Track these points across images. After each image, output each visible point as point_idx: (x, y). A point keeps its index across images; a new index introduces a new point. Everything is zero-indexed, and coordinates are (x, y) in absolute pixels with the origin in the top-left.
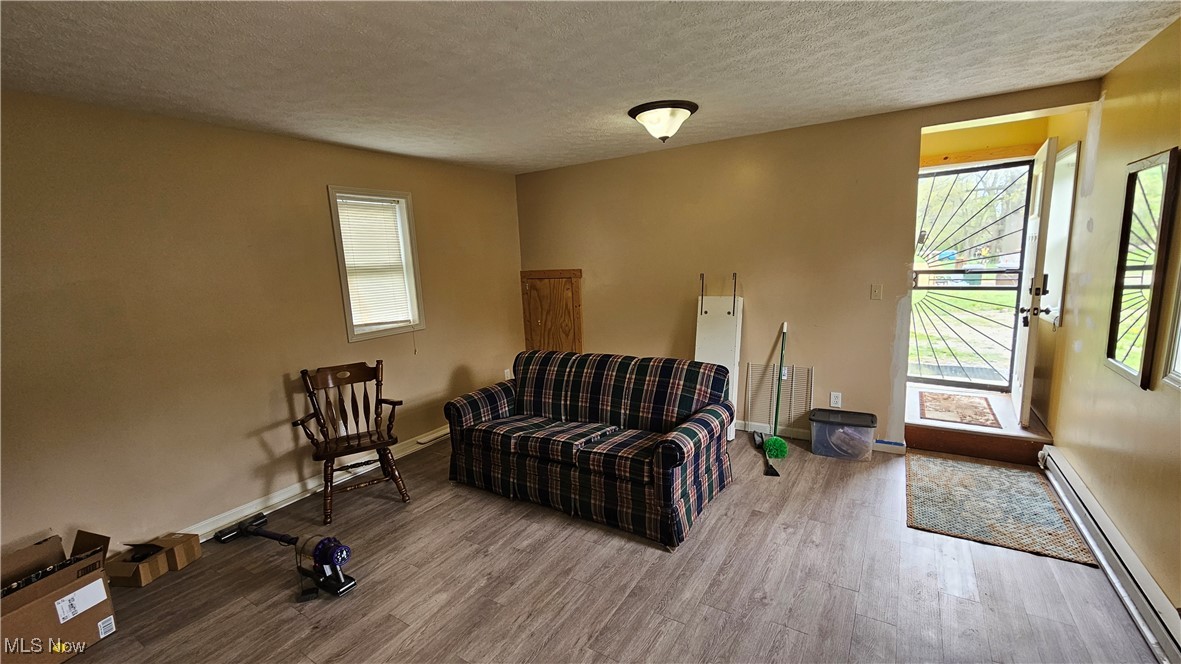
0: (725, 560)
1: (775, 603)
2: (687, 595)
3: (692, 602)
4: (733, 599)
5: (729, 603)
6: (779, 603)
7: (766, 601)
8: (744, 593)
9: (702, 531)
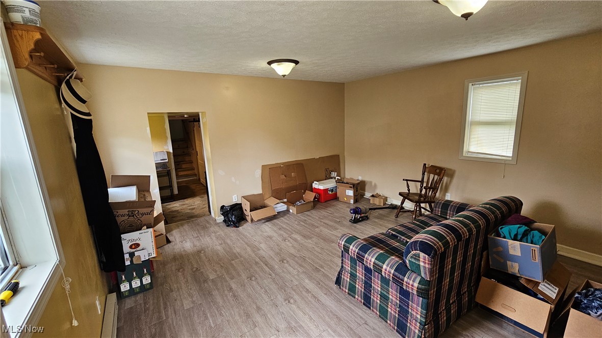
0: (320, 301)
1: (284, 304)
2: (307, 281)
3: (302, 281)
4: (296, 292)
5: (294, 290)
6: (282, 305)
7: (287, 301)
8: (296, 297)
9: (351, 304)
